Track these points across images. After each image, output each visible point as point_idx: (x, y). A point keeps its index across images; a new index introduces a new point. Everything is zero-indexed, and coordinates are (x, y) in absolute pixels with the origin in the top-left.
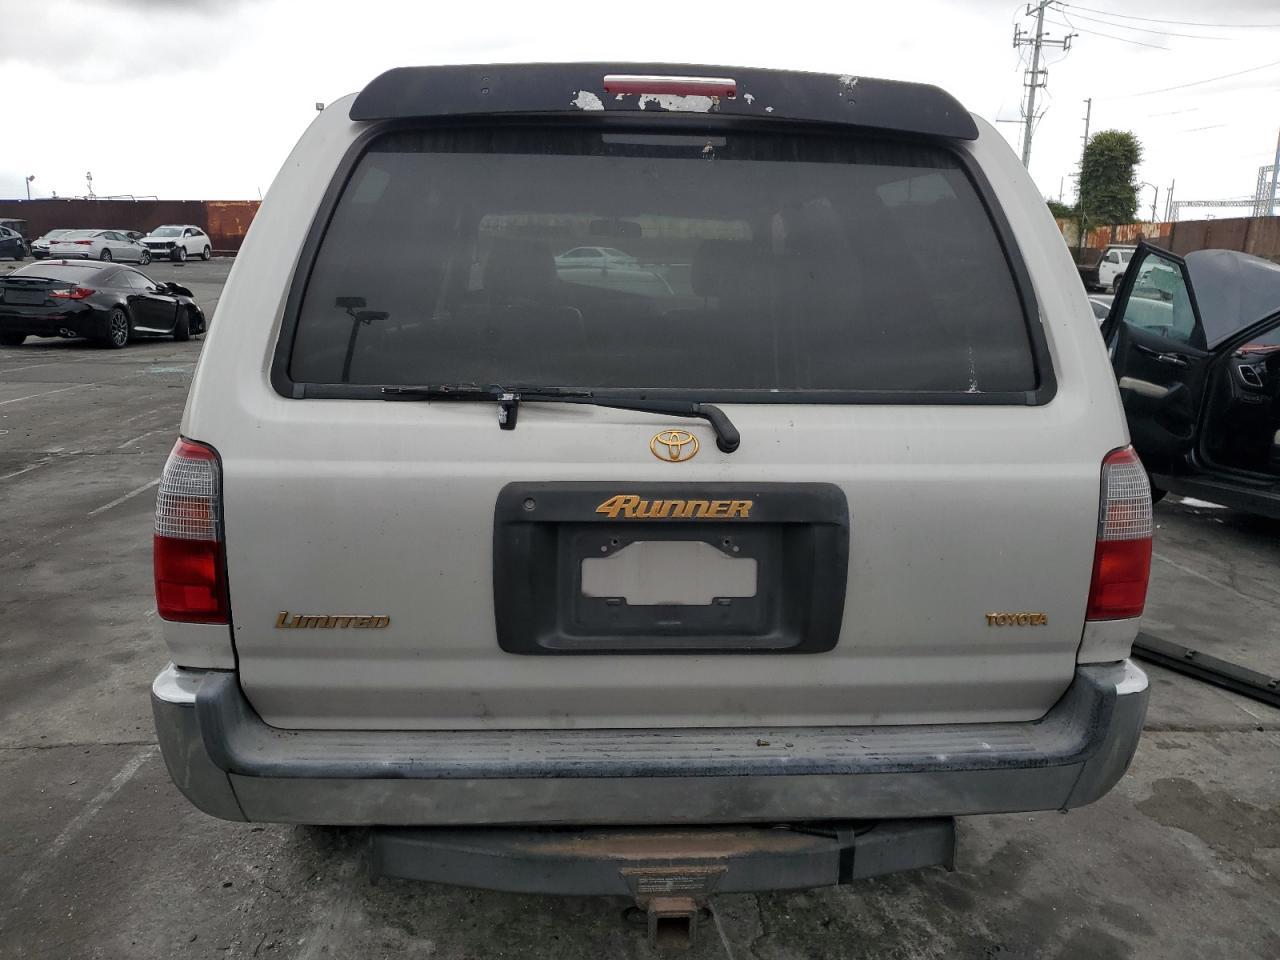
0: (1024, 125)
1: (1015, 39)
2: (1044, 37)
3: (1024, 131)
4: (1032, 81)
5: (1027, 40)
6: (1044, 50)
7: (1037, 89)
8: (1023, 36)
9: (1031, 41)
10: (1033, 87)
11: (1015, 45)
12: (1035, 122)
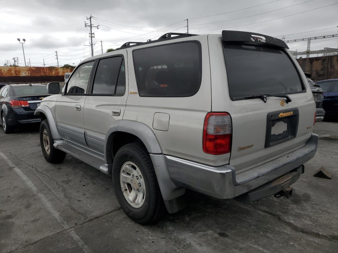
0: (91, 47)
1: (85, 25)
2: (92, 25)
3: (91, 48)
4: (91, 36)
5: (88, 26)
6: (93, 28)
7: (93, 38)
8: (87, 25)
9: (89, 26)
10: (92, 37)
11: (86, 27)
12: (93, 46)
